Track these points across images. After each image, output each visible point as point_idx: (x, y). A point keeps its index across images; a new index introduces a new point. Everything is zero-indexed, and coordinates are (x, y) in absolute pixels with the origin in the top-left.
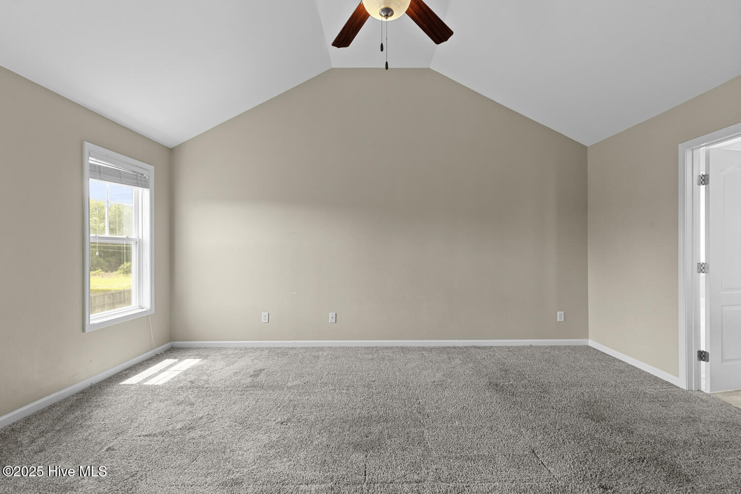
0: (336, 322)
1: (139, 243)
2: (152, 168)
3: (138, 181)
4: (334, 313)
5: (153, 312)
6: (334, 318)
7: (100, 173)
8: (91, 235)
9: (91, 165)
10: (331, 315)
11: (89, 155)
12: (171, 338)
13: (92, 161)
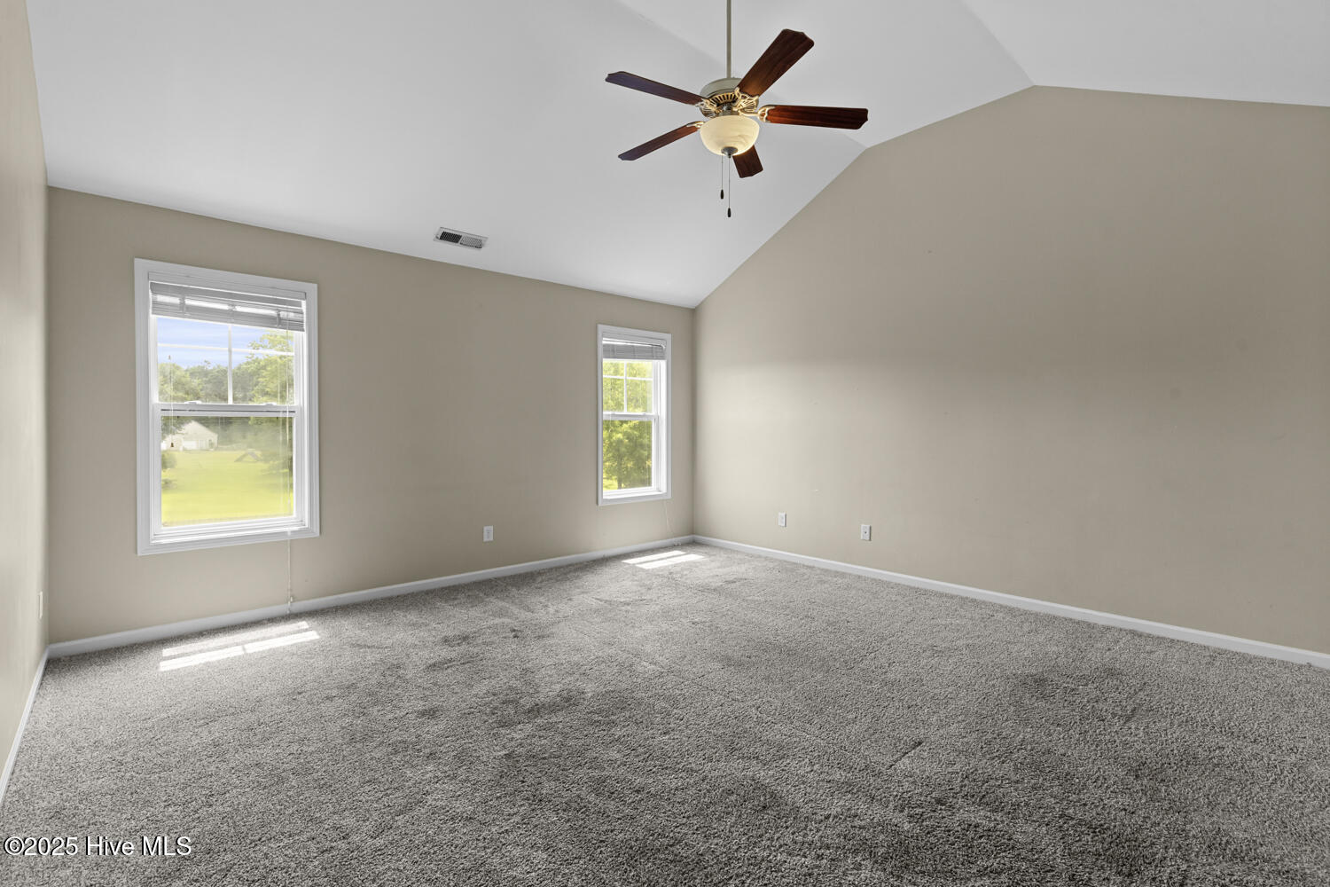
0: (870, 540)
1: (657, 419)
2: (668, 337)
3: (653, 353)
4: (868, 526)
5: (669, 497)
6: (868, 533)
7: (614, 352)
8: (604, 413)
9: (604, 345)
10: (864, 527)
11: (603, 336)
12: (692, 531)
13: (605, 341)
